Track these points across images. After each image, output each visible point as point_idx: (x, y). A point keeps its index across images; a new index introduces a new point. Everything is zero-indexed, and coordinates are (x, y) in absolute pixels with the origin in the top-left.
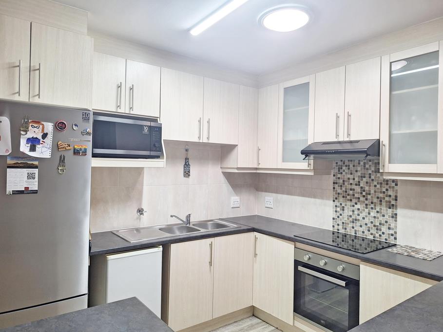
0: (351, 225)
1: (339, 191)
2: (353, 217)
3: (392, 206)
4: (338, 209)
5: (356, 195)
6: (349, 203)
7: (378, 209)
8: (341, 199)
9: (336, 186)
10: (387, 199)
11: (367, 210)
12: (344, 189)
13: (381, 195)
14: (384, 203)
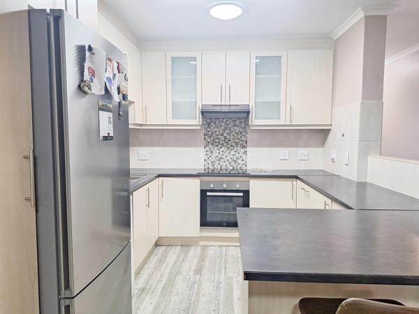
0: (218, 162)
1: (209, 140)
2: (219, 157)
3: (244, 147)
4: (208, 153)
5: (221, 142)
6: (216, 148)
7: (235, 150)
8: (210, 146)
9: (206, 137)
10: (241, 142)
11: (228, 151)
12: (212, 139)
13: (237, 141)
14: (239, 146)
